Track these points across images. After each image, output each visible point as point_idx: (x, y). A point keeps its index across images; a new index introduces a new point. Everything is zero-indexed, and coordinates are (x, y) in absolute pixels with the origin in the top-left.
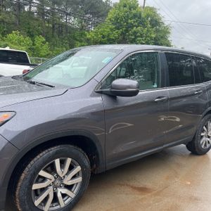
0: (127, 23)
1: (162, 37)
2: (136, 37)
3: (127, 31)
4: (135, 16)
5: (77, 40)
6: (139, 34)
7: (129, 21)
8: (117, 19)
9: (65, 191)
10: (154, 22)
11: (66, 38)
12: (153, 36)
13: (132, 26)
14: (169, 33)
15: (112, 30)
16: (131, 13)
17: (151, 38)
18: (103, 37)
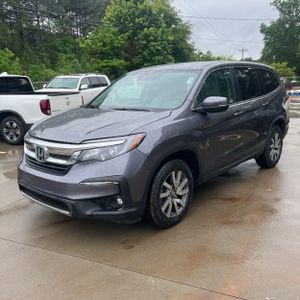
0: (134, 23)
1: (181, 39)
2: (149, 41)
3: (135, 34)
4: (143, 12)
5: (60, 51)
6: (152, 38)
7: (137, 20)
8: (118, 18)
9: (178, 200)
10: (168, 20)
11: (43, 49)
12: (171, 38)
13: (142, 27)
14: (189, 33)
15: (114, 34)
16: (137, 9)
17: (168, 41)
18: (105, 45)
